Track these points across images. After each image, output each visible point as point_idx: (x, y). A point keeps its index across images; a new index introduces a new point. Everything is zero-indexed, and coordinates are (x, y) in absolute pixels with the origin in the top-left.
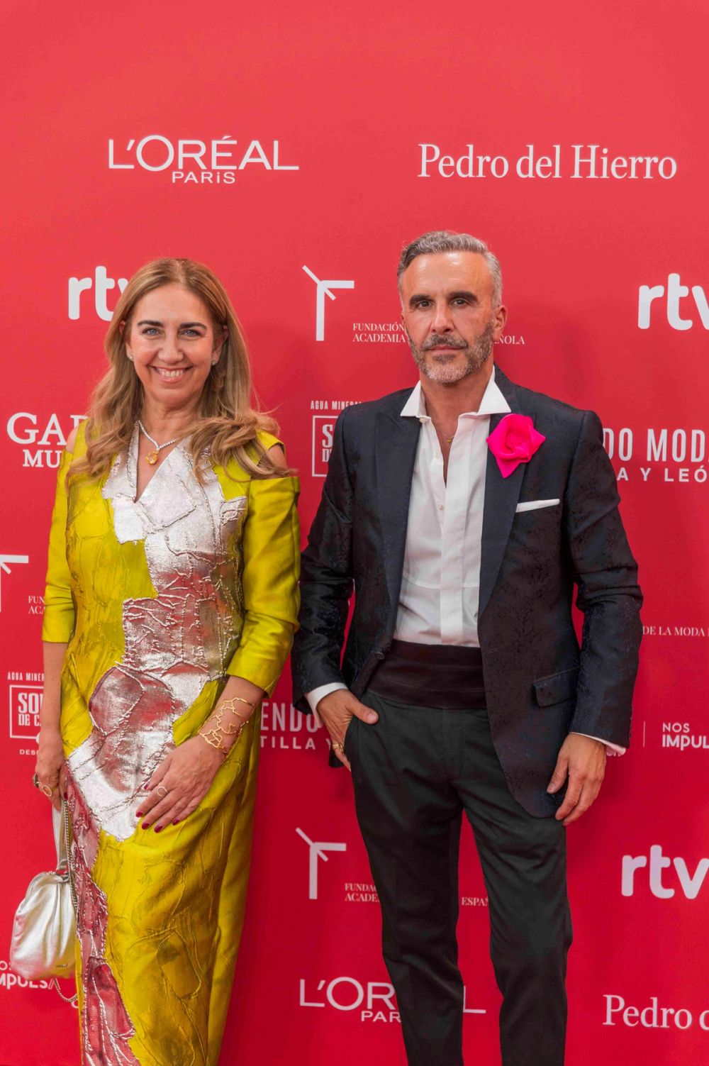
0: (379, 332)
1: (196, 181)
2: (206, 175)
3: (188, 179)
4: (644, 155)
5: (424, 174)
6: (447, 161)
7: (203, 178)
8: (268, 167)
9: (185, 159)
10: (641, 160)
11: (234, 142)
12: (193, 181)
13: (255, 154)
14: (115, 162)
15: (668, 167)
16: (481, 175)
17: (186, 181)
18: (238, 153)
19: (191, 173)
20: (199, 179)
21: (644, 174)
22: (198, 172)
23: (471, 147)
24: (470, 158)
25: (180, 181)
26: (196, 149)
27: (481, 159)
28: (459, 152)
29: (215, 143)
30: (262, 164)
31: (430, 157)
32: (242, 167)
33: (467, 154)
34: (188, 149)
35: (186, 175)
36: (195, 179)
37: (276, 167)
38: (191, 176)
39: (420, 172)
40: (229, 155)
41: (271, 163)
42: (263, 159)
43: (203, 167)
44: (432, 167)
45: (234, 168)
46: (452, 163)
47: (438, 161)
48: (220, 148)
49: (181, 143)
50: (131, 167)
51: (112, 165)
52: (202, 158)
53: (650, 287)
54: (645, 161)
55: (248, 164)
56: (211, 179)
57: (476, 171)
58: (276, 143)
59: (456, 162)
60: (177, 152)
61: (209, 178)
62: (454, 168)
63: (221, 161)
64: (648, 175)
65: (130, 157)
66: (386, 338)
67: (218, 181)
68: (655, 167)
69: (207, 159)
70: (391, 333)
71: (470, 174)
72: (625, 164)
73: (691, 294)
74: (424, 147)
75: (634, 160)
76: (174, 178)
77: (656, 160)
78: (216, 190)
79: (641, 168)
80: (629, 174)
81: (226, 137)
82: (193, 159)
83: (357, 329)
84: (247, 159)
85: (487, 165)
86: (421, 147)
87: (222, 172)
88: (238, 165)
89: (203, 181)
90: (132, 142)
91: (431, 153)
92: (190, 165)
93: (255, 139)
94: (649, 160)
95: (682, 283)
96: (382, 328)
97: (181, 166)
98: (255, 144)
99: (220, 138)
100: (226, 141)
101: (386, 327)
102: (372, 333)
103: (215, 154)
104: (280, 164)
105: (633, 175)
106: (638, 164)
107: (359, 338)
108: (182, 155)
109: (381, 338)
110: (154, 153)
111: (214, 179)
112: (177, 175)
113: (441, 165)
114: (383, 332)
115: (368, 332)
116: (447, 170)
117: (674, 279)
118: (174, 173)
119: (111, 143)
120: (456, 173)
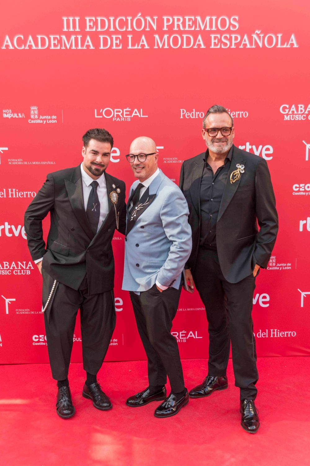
0: (171, 160)
1: (120, 120)
2: (122, 119)
3: (117, 120)
4: (240, 111)
5: (182, 117)
6: (188, 114)
7: (122, 120)
8: (139, 116)
9: (116, 115)
10: (239, 112)
11: (130, 110)
12: (119, 121)
13: (136, 113)
14: (97, 116)
15: (246, 114)
16: (197, 117)
17: (117, 121)
18: (131, 113)
19: (118, 118)
20: (120, 119)
21: (240, 116)
22: (120, 118)
23: (194, 110)
24: (194, 113)
25: (115, 121)
26: (120, 112)
27: (197, 113)
28: (191, 111)
29: (125, 110)
30: (138, 115)
31: (183, 113)
32: (132, 116)
33: (193, 111)
34: (117, 112)
35: (117, 119)
36: (119, 120)
37: (142, 116)
38: (118, 119)
39: (181, 117)
40: (128, 113)
41: (140, 115)
42: (138, 114)
43: (121, 116)
44: (184, 116)
45: (130, 117)
46: (189, 114)
47: (185, 113)
48: (126, 111)
49: (115, 110)
50: (101, 117)
51: (96, 117)
52: (121, 114)
53: (242, 146)
54: (240, 113)
55: (134, 116)
56: (124, 120)
57: (195, 116)
58: (141, 110)
59: (190, 114)
60: (114, 112)
61: (123, 120)
62: (190, 116)
63: (126, 115)
64: (241, 117)
65: (101, 114)
66: (172, 162)
67: (126, 120)
68: (242, 114)
69: (122, 114)
70: (174, 160)
71: (194, 117)
72: (235, 114)
73: (252, 148)
74: (182, 110)
75: (237, 113)
76: (114, 120)
77: (242, 112)
78: (125, 123)
79: (239, 115)
80: (236, 116)
81: (127, 108)
82: (119, 115)
83: (165, 160)
84: (134, 114)
85: (198, 115)
86: (181, 110)
87: (127, 118)
88: (131, 115)
89: (121, 120)
90: (101, 110)
91: (183, 112)
92: (118, 116)
93: (136, 108)
94: (241, 113)
95: (250, 145)
96: (171, 159)
97: (115, 116)
98: (136, 110)
99: (126, 108)
100: (128, 109)
101: (172, 159)
102: (169, 160)
103: (125, 113)
104: (143, 115)
105: (237, 117)
106: (238, 113)
107: (165, 162)
108: (115, 113)
109: (171, 162)
110: (108, 113)
111: (125, 120)
112: (114, 119)
113: (186, 115)
114: (172, 160)
115: (168, 160)
116: (188, 116)
117: (248, 144)
118: (113, 118)
119: (96, 110)
120: (190, 117)
